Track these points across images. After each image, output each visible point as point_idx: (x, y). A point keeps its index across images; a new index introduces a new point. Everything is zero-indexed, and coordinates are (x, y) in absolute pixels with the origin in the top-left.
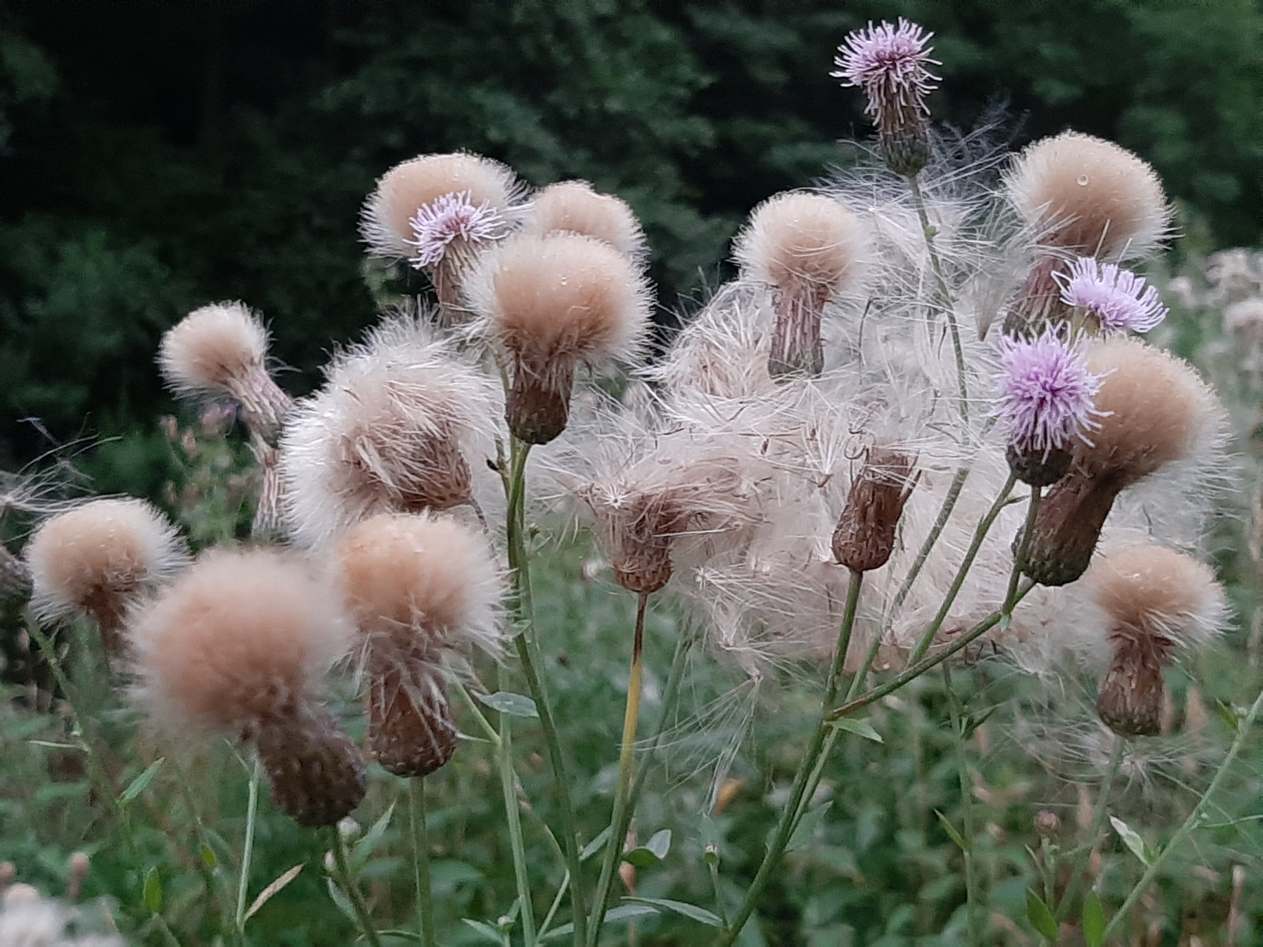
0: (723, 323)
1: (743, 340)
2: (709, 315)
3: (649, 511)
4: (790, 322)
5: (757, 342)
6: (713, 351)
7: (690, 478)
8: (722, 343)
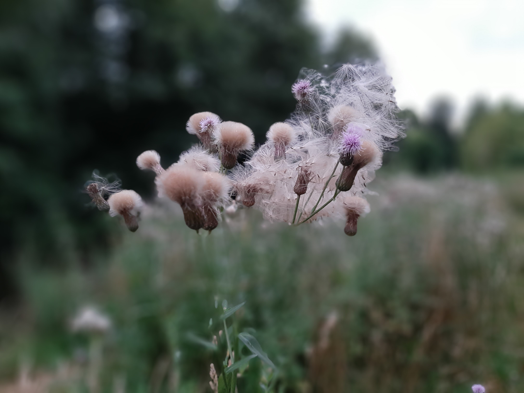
0: (263, 152)
1: (268, 155)
2: (260, 150)
3: (251, 188)
4: (279, 150)
5: (271, 155)
6: (261, 157)
7: (259, 181)
8: (263, 156)
